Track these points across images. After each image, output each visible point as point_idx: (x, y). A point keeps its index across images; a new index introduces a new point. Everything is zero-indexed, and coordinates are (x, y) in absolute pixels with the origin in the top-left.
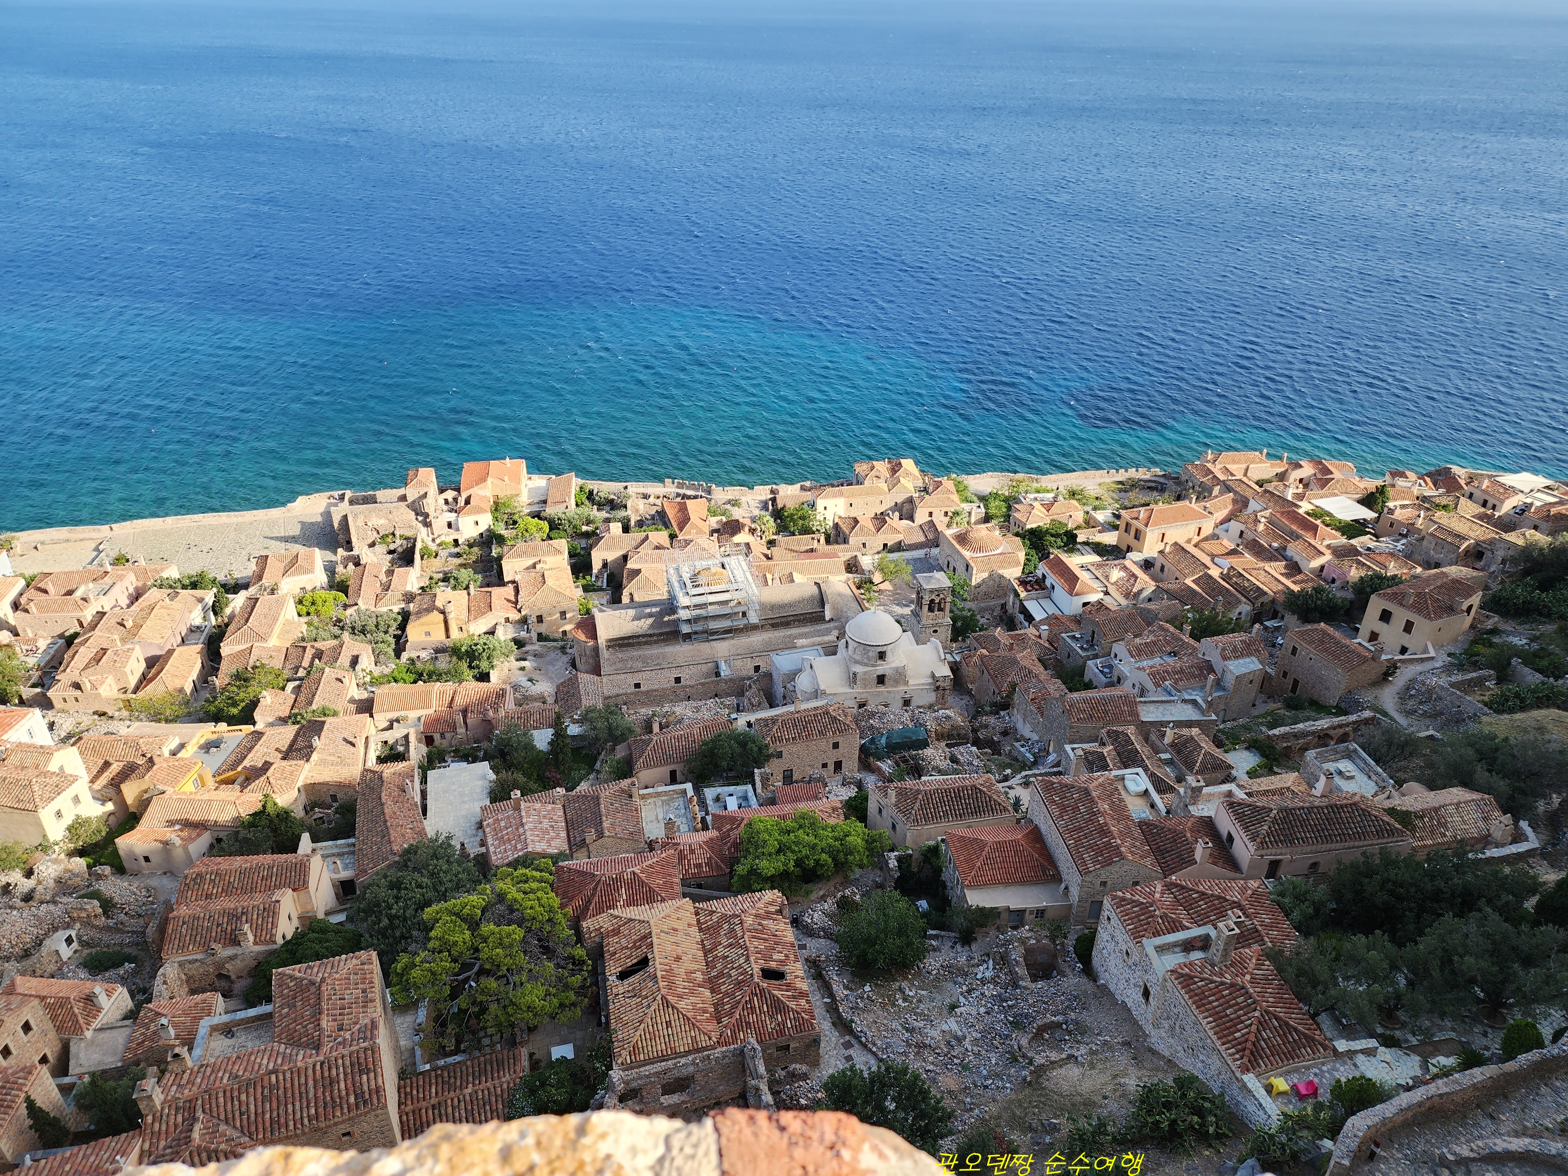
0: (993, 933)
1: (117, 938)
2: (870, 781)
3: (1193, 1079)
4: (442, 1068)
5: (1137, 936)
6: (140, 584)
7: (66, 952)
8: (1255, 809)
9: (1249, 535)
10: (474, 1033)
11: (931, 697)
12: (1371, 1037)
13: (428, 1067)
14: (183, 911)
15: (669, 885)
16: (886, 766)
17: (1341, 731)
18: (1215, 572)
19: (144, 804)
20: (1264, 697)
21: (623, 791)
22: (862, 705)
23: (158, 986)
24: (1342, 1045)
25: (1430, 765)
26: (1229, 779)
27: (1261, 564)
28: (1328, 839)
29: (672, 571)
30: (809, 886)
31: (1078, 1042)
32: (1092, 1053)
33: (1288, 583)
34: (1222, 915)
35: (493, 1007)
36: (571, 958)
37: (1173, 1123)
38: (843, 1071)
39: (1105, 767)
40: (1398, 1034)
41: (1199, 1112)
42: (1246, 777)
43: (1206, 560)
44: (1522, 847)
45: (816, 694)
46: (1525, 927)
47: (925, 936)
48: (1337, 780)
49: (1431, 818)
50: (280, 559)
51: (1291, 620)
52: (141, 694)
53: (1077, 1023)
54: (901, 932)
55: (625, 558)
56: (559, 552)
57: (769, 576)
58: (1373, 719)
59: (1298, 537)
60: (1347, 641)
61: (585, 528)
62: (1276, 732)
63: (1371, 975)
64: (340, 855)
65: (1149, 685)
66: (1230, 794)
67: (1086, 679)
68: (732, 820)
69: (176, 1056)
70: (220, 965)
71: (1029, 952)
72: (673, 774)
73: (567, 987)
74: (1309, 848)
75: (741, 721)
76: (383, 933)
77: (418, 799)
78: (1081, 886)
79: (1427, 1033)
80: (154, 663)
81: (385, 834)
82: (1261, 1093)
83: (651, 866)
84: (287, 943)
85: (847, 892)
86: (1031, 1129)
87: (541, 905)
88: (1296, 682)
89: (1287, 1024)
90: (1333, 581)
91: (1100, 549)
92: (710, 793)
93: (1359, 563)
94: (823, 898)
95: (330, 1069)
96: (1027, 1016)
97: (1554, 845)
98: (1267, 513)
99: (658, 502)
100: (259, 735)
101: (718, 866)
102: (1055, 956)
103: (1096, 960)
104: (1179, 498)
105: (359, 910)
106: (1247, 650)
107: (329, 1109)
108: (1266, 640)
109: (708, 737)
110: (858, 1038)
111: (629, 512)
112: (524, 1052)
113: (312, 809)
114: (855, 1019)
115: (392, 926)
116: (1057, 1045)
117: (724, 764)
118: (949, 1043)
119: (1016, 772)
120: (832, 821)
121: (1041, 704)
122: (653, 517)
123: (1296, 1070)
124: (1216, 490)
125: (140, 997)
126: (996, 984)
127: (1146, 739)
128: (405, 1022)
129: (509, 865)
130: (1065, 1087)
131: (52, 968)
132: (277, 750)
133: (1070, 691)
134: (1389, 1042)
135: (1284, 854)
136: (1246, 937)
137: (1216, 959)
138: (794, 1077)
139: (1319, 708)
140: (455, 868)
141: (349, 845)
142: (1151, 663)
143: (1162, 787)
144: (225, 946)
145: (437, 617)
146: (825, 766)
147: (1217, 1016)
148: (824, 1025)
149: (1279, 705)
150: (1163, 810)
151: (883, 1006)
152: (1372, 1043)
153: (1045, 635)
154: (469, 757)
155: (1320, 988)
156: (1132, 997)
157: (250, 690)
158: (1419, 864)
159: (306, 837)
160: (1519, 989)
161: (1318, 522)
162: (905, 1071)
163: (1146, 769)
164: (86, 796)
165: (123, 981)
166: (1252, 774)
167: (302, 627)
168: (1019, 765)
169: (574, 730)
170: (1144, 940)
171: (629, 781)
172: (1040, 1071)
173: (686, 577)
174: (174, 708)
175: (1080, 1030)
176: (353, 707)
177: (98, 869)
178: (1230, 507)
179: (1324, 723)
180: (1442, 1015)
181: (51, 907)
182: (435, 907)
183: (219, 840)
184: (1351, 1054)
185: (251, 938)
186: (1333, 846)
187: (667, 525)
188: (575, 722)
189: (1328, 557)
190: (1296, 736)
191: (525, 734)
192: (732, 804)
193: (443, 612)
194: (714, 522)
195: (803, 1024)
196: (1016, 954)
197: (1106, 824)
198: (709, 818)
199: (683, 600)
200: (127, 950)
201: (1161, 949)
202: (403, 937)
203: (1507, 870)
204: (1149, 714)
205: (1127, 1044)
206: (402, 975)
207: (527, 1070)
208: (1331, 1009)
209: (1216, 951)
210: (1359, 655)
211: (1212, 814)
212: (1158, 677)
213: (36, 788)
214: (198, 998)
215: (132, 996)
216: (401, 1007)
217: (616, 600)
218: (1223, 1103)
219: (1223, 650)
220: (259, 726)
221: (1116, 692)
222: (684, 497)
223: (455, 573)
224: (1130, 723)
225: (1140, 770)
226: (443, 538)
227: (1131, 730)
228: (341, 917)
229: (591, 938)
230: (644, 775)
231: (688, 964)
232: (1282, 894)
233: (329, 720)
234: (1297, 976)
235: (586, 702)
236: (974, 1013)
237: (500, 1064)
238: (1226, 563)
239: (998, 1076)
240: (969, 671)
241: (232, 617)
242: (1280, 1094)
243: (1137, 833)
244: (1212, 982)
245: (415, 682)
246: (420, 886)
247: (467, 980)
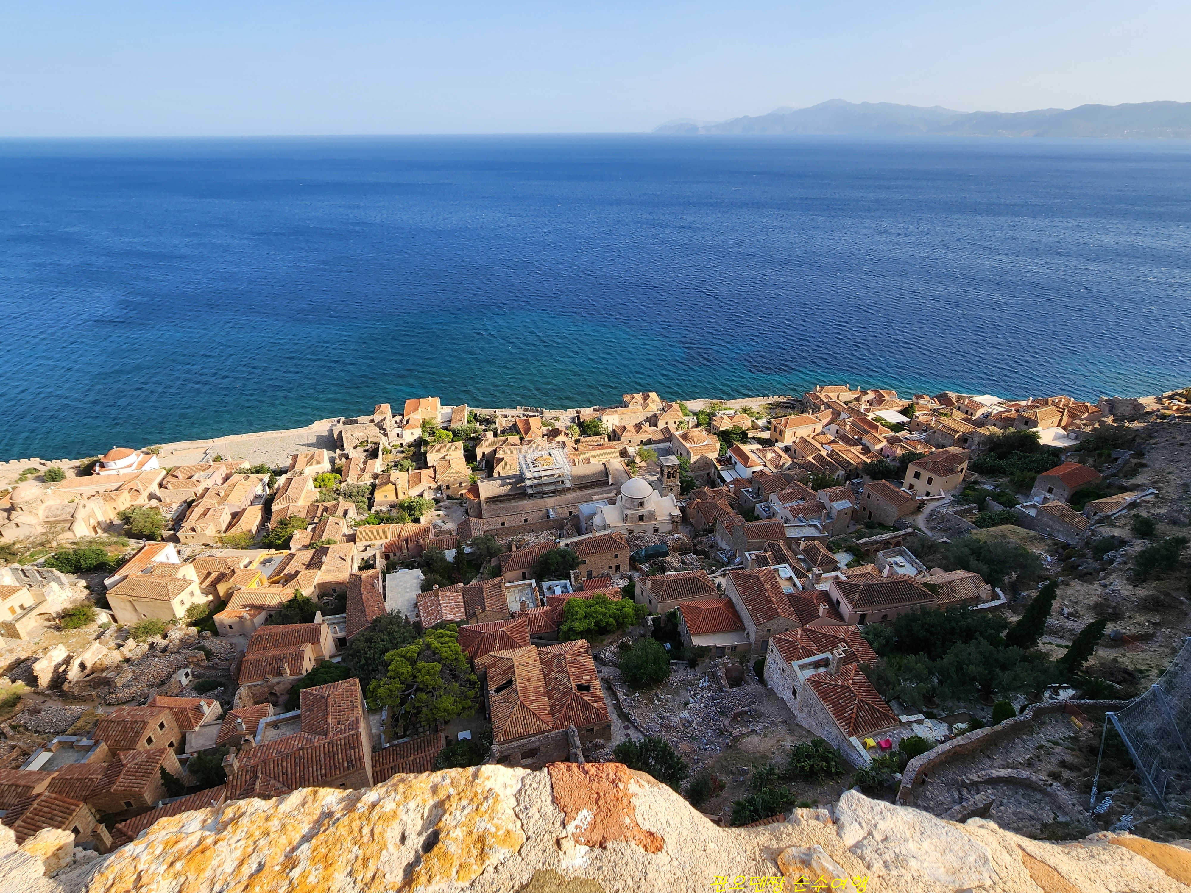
0: (707, 660)
1: (214, 673)
2: (636, 575)
3: (822, 741)
4: (396, 746)
5: (788, 660)
6: (228, 472)
7: (185, 681)
8: (851, 585)
9: (841, 432)
10: (414, 725)
11: (670, 527)
12: (920, 712)
13: (388, 745)
14: (250, 657)
15: (523, 638)
16: (645, 567)
17: (896, 540)
18: (824, 453)
19: (229, 595)
20: (854, 522)
21: (496, 584)
22: (631, 533)
23: (237, 700)
24: (904, 718)
25: (945, 558)
26: (836, 569)
27: (849, 448)
28: (892, 601)
29: (521, 458)
30: (603, 637)
31: (757, 722)
32: (765, 728)
33: (864, 458)
34: (835, 646)
35: (425, 710)
36: (468, 680)
37: (812, 766)
38: (624, 743)
39: (768, 564)
40: (935, 711)
41: (826, 760)
42: (845, 568)
43: (819, 446)
44: (998, 603)
45: (605, 527)
46: (1001, 648)
47: (669, 664)
48: (896, 568)
49: (947, 588)
50: (305, 456)
51: (866, 478)
52: (228, 533)
53: (756, 711)
54: (656, 661)
55: (495, 451)
56: (458, 449)
57: (576, 460)
58: (913, 532)
59: (868, 432)
60: (897, 490)
61: (472, 435)
62: (861, 541)
63: (919, 678)
64: (338, 623)
65: (790, 517)
66: (837, 577)
67: (756, 514)
68: (559, 600)
69: (246, 740)
70: (271, 687)
71: (728, 671)
72: (524, 574)
73: (466, 697)
74: (882, 607)
75: (562, 543)
76: (362, 668)
77: (381, 591)
78: (756, 632)
79: (951, 710)
80: (236, 516)
81: (363, 611)
82: (860, 748)
83: (512, 627)
84: (308, 674)
85: (625, 640)
86: (732, 773)
87: (451, 650)
88: (870, 513)
89: (873, 707)
90: (888, 456)
91: (760, 441)
92: (545, 585)
93: (902, 446)
94: (611, 644)
95: (333, 747)
96: (728, 708)
97: (1015, 601)
98: (851, 419)
99: (513, 419)
100: (292, 556)
101: (551, 627)
102: (743, 673)
103: (766, 675)
104: (802, 412)
105: (349, 655)
106: (842, 496)
107: (333, 770)
108: (853, 490)
109: (544, 552)
110: (632, 723)
111: (497, 426)
112: (443, 735)
113: (322, 597)
114: (631, 712)
115: (367, 664)
116: (745, 724)
117: (553, 568)
118: (684, 724)
119: (718, 568)
120: (615, 600)
121: (731, 529)
122: (510, 428)
123: (879, 734)
124: (823, 407)
125: (227, 707)
126: (710, 690)
127: (790, 548)
128: (374, 719)
129: (432, 627)
130: (751, 748)
131: (177, 691)
132: (303, 564)
133: (747, 521)
134: (930, 716)
135: (868, 610)
136: (849, 658)
137: (833, 672)
138: (596, 747)
139: (884, 527)
140: (402, 630)
141: (343, 618)
142: (791, 504)
143: (799, 574)
144: (274, 676)
145: (391, 487)
146: (610, 568)
147: (834, 704)
148: (613, 717)
149: (862, 526)
150: (801, 588)
151: (646, 704)
152: (921, 717)
153: (732, 490)
154: (410, 566)
155: (891, 686)
156: (787, 695)
157: (288, 530)
158: (942, 614)
159: (319, 613)
160: (1000, 683)
161: (878, 424)
162: (660, 742)
163: (790, 565)
164: (198, 592)
165: (217, 698)
166: (848, 566)
167: (316, 494)
168: (720, 564)
169: (467, 550)
170: (792, 662)
171: (499, 578)
172: (736, 739)
173: (529, 461)
174: (247, 541)
175: (758, 715)
176: (345, 539)
177: (204, 633)
178: (831, 417)
179: (886, 536)
180: (959, 699)
181: (177, 656)
182: (391, 653)
183: (271, 616)
184: (909, 723)
185: (288, 671)
186: (895, 605)
187: (518, 432)
188: (468, 545)
189: (884, 443)
190: (872, 543)
191: (441, 553)
192: (558, 591)
193: (394, 484)
194: (544, 430)
195: (602, 716)
196: (721, 673)
197: (769, 596)
198: (545, 599)
199: (528, 475)
200: (219, 680)
201: (801, 667)
202: (373, 670)
203: (990, 616)
204: (791, 533)
205: (784, 722)
206: (373, 692)
207: (444, 746)
208: (897, 698)
209: (832, 667)
210: (904, 497)
211: (828, 589)
212: (795, 512)
213: (170, 588)
214: (260, 706)
215: (222, 706)
216: (373, 710)
217: (490, 476)
218: (839, 754)
219: (830, 496)
220: (293, 551)
221: (772, 521)
222: (528, 416)
223: (401, 462)
224: (780, 539)
225: (787, 565)
226: (394, 443)
227: (781, 543)
228: (339, 659)
229: (480, 669)
230: (508, 575)
231: (535, 683)
232: (868, 633)
233: (331, 546)
234: (878, 680)
235: (474, 534)
236: (698, 707)
237: (429, 743)
238: (830, 447)
239: (712, 743)
240: (690, 512)
241: (278, 489)
242: (871, 747)
243: (786, 601)
244: (831, 685)
245: (379, 524)
246: (382, 641)
247: (410, 694)
